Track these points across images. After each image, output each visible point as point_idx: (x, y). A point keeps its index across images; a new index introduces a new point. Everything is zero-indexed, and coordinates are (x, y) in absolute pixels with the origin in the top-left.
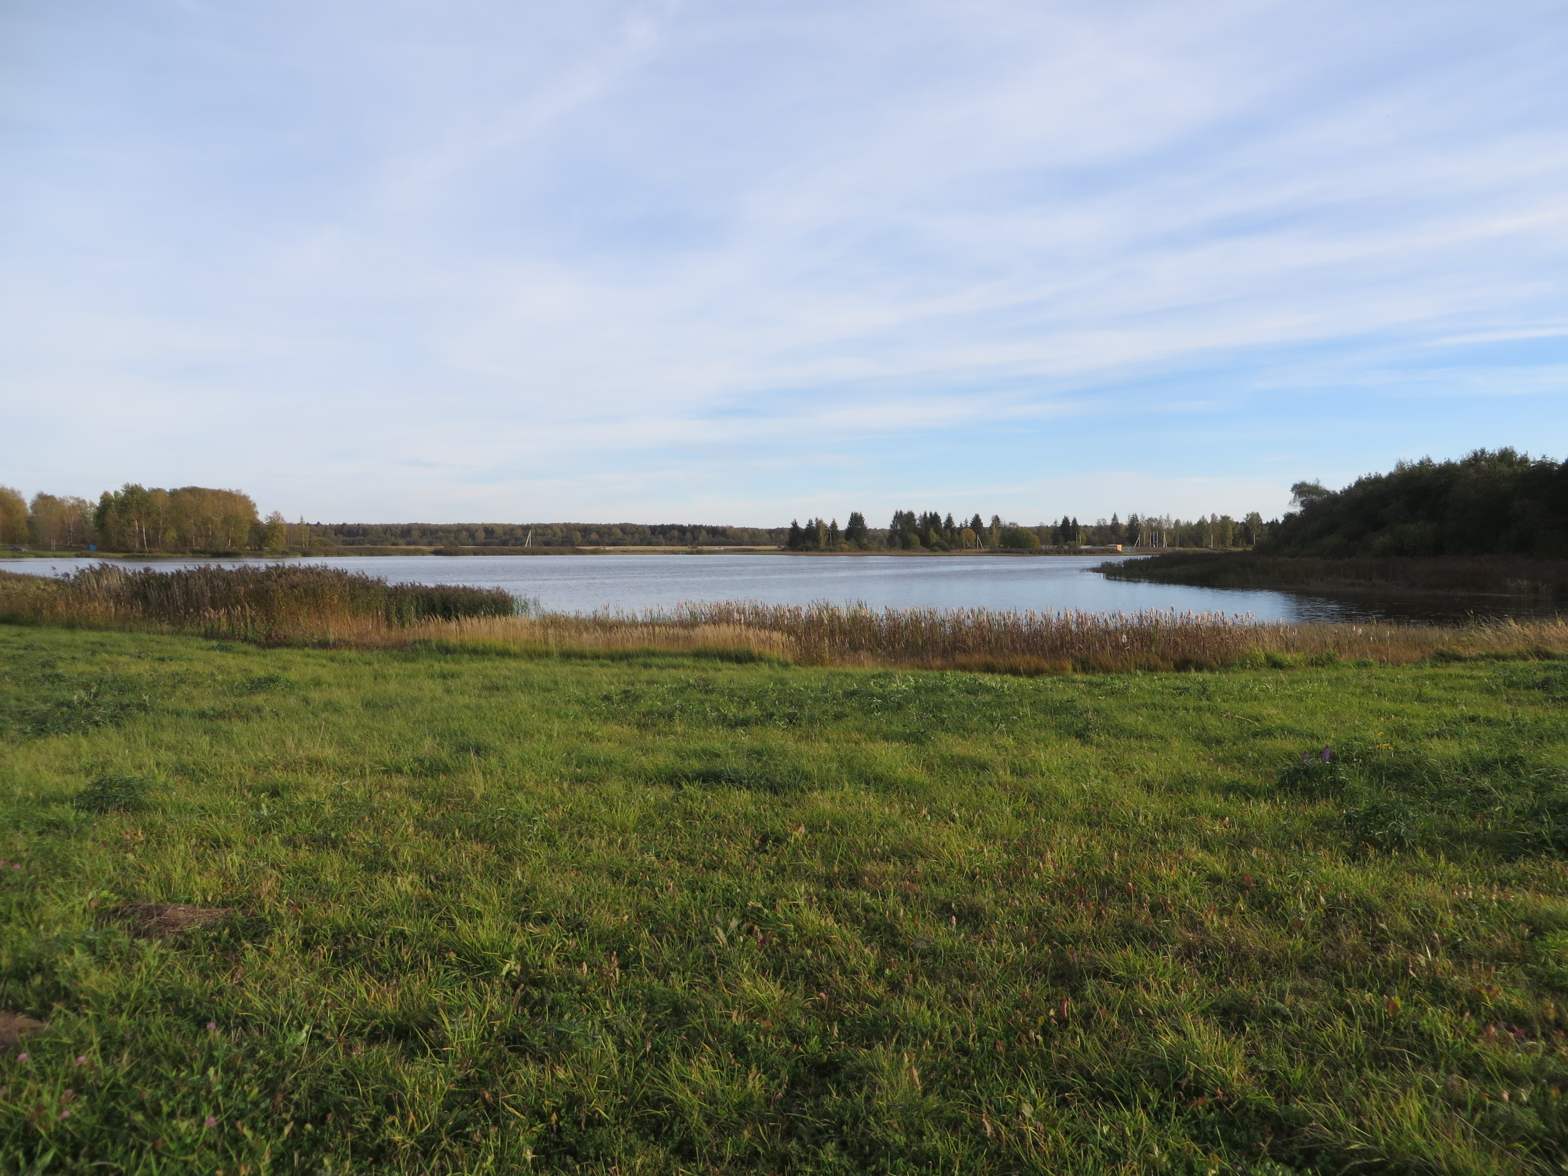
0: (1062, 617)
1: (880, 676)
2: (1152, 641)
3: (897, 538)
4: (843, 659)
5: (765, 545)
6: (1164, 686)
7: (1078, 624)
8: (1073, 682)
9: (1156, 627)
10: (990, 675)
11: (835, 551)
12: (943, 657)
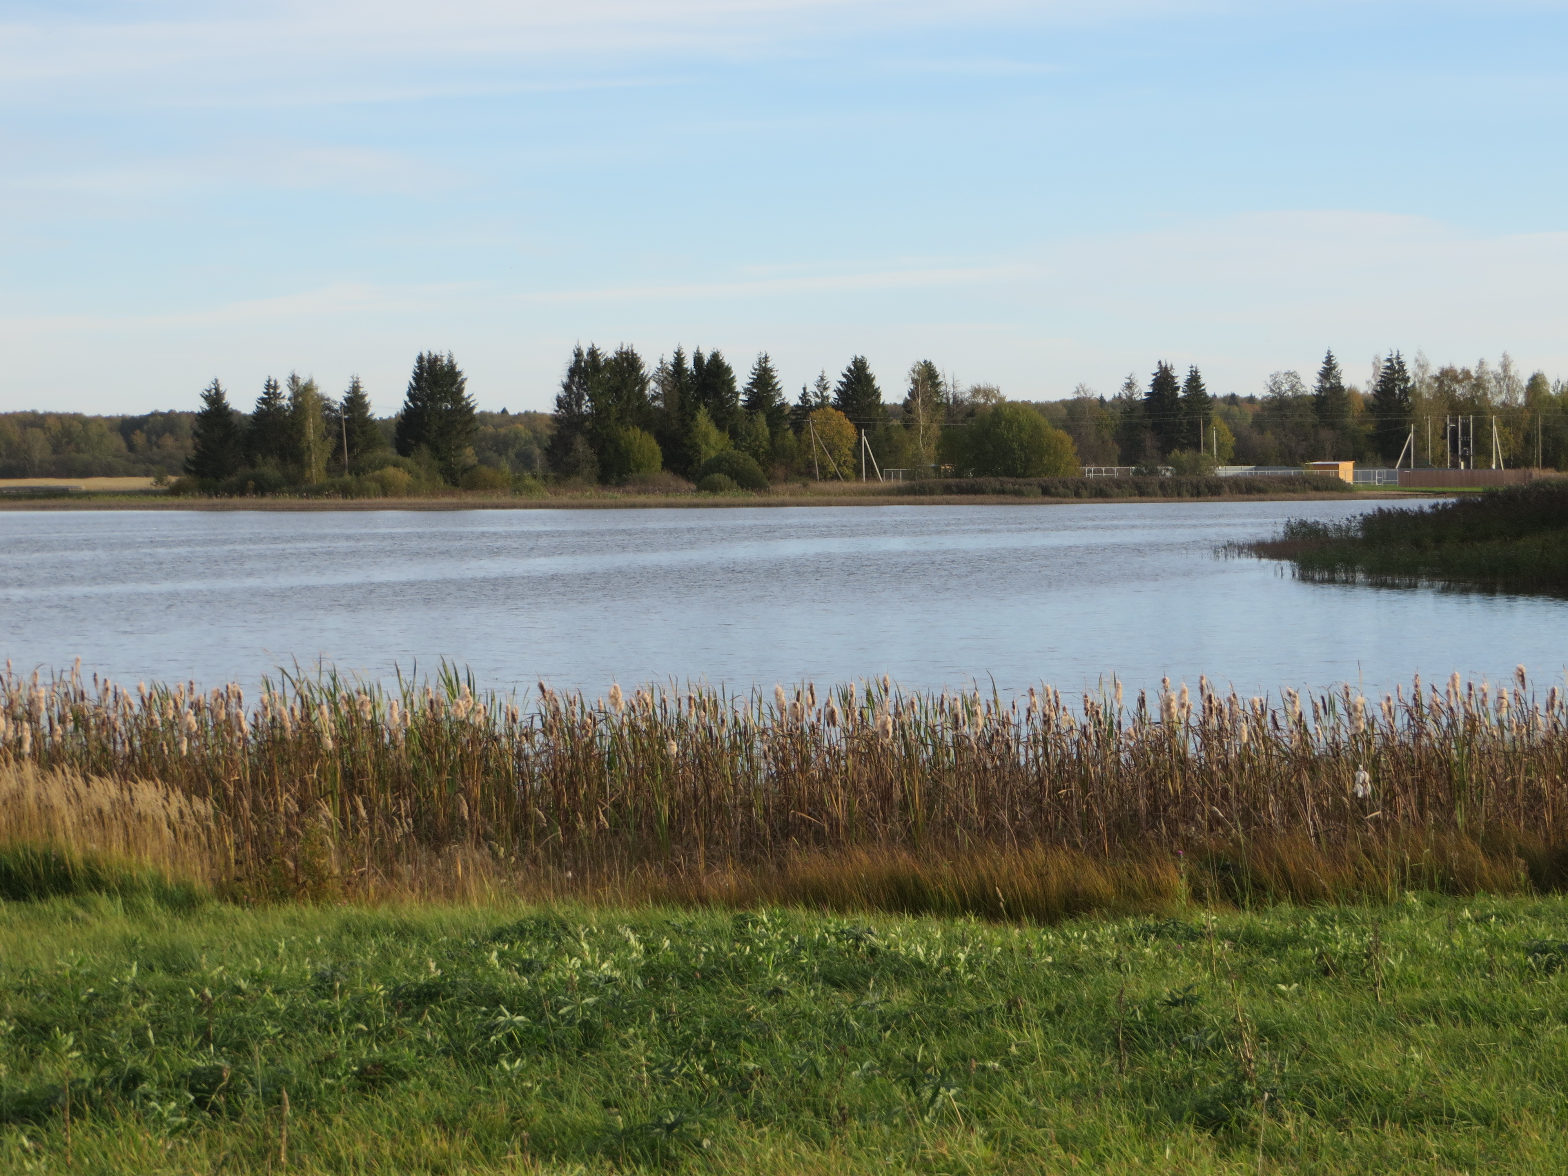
0: (1153, 712)
1: (521, 931)
2: (1456, 789)
3: (580, 445)
4: (391, 874)
5: (109, 472)
6: (1493, 944)
7: (1205, 736)
8: (1193, 935)
9: (1467, 741)
10: (909, 921)
11: (362, 492)
12: (745, 860)
